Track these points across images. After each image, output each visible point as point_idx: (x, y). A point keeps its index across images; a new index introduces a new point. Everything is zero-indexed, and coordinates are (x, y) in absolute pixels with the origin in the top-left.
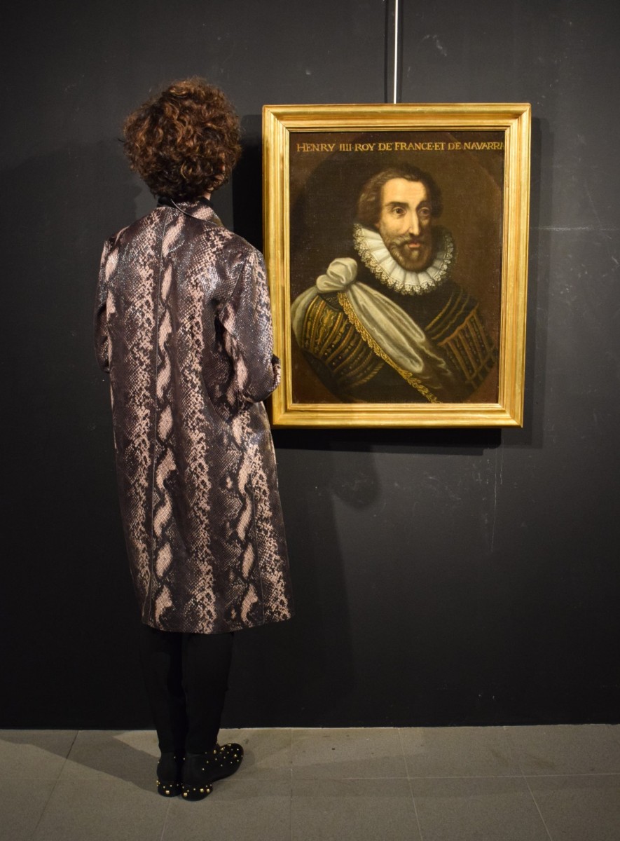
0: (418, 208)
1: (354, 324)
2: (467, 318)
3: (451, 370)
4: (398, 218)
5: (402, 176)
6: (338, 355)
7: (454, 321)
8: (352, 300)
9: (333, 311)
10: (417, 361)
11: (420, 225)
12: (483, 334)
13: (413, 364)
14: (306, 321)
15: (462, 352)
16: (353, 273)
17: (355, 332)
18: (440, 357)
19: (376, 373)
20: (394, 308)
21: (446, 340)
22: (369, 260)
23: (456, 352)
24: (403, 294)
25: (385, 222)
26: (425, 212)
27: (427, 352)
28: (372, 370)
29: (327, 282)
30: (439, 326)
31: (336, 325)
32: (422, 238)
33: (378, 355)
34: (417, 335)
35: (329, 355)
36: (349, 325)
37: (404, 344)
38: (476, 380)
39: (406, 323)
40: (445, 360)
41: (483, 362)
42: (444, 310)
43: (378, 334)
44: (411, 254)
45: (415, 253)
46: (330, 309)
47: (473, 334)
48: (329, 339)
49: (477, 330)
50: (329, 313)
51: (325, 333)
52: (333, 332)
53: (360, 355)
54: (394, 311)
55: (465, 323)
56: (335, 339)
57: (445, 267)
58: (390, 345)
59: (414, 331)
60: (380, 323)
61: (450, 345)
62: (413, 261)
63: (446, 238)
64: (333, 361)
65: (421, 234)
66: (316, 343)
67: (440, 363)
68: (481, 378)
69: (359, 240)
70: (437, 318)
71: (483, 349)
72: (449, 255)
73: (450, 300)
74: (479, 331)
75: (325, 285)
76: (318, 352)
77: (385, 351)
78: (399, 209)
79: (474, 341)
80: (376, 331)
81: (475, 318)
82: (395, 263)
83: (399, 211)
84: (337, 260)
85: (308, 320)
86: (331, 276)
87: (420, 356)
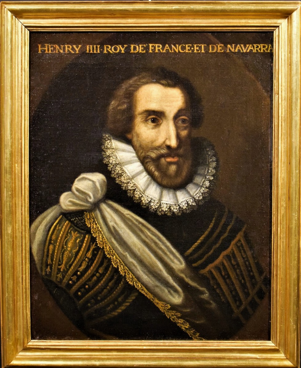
0: (176, 117)
1: (103, 248)
2: (233, 242)
3: (214, 301)
4: (153, 128)
5: (158, 82)
6: (85, 284)
7: (218, 245)
8: (101, 221)
9: (79, 232)
10: (176, 291)
11: (178, 136)
12: (251, 261)
13: (171, 294)
14: (47, 244)
15: (227, 280)
16: (102, 190)
17: (105, 257)
18: (202, 287)
19: (128, 304)
20: (149, 229)
21: (210, 267)
22: (120, 175)
23: (221, 281)
24: (160, 214)
25: (138, 132)
26: (184, 121)
27: (187, 280)
28: (124, 301)
29: (72, 200)
30: (201, 252)
31: (82, 249)
32: (181, 151)
33: (132, 283)
34: (176, 261)
35: (74, 283)
36: (97, 249)
37: (161, 270)
38: (245, 312)
39: (163, 247)
40: (209, 290)
41: (253, 293)
42: (206, 233)
43: (131, 259)
44: (167, 169)
45: (173, 168)
46: (75, 231)
47: (240, 260)
48: (74, 264)
49: (244, 256)
50: (74, 235)
51: (69, 258)
52: (78, 257)
53: (110, 284)
54: (149, 234)
55: (231, 247)
56: (80, 266)
57: (207, 184)
58: (144, 272)
59: (172, 257)
60: (133, 247)
61: (214, 273)
62: (170, 177)
63: (207, 151)
64: (79, 290)
65: (179, 146)
66: (59, 270)
67: (202, 293)
68: (250, 310)
69: (108, 152)
70: (199, 241)
71: (252, 277)
72: (212, 170)
73: (213, 221)
74: (247, 257)
75: (69, 204)
76: (61, 280)
77: (139, 279)
78: (153, 118)
79: (242, 268)
80: (128, 255)
81: (243, 242)
82: (150, 179)
83: (154, 121)
84: (83, 175)
85: (50, 243)
86: (77, 193)
87: (179, 286)
